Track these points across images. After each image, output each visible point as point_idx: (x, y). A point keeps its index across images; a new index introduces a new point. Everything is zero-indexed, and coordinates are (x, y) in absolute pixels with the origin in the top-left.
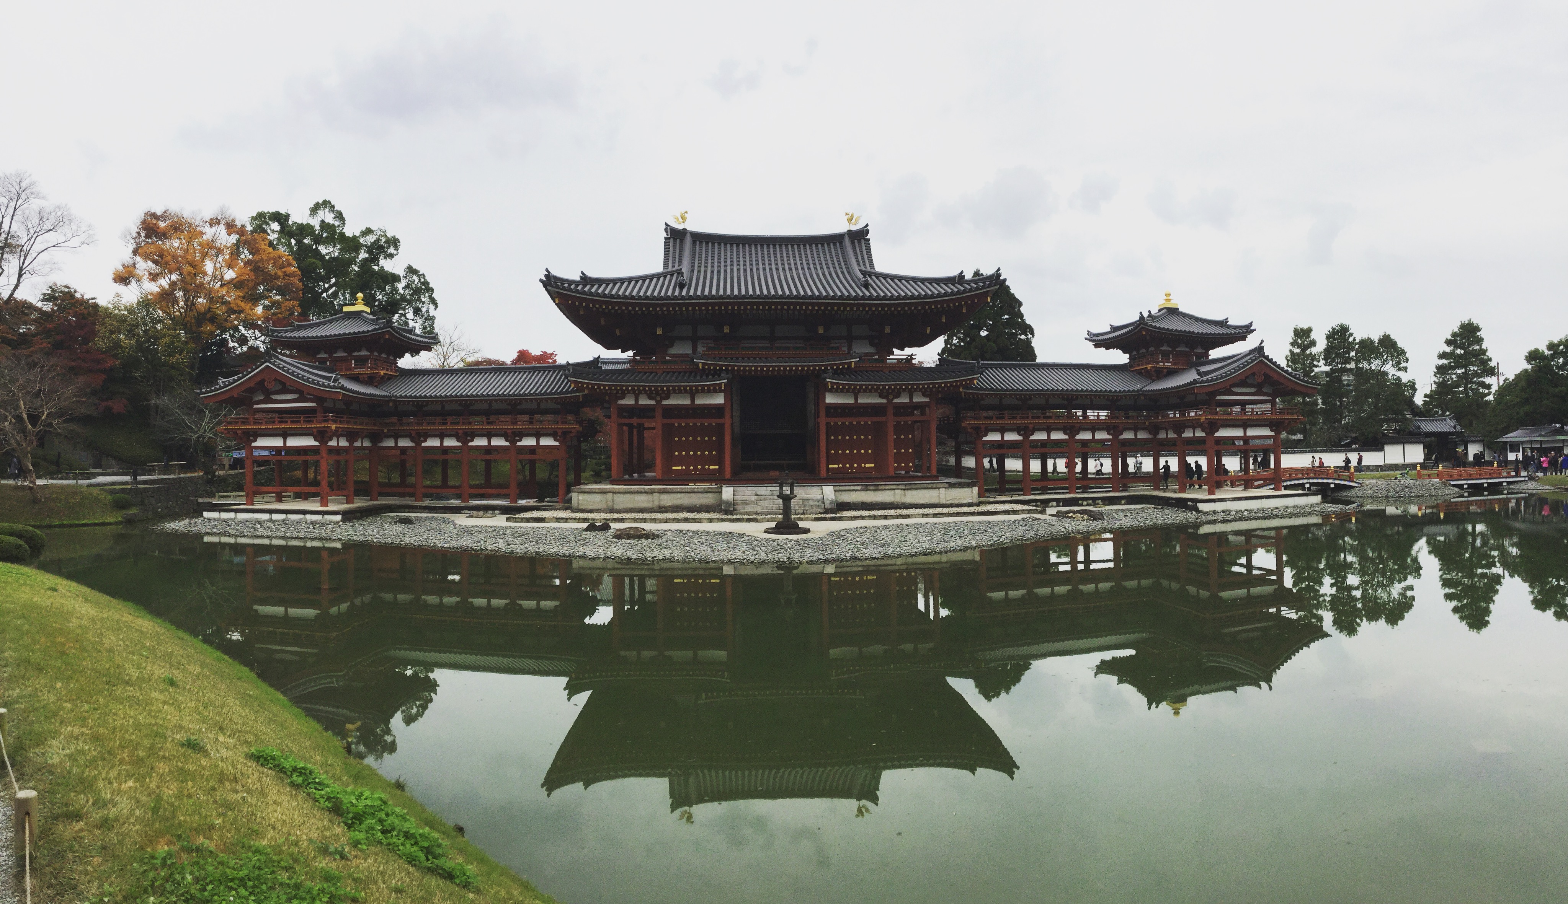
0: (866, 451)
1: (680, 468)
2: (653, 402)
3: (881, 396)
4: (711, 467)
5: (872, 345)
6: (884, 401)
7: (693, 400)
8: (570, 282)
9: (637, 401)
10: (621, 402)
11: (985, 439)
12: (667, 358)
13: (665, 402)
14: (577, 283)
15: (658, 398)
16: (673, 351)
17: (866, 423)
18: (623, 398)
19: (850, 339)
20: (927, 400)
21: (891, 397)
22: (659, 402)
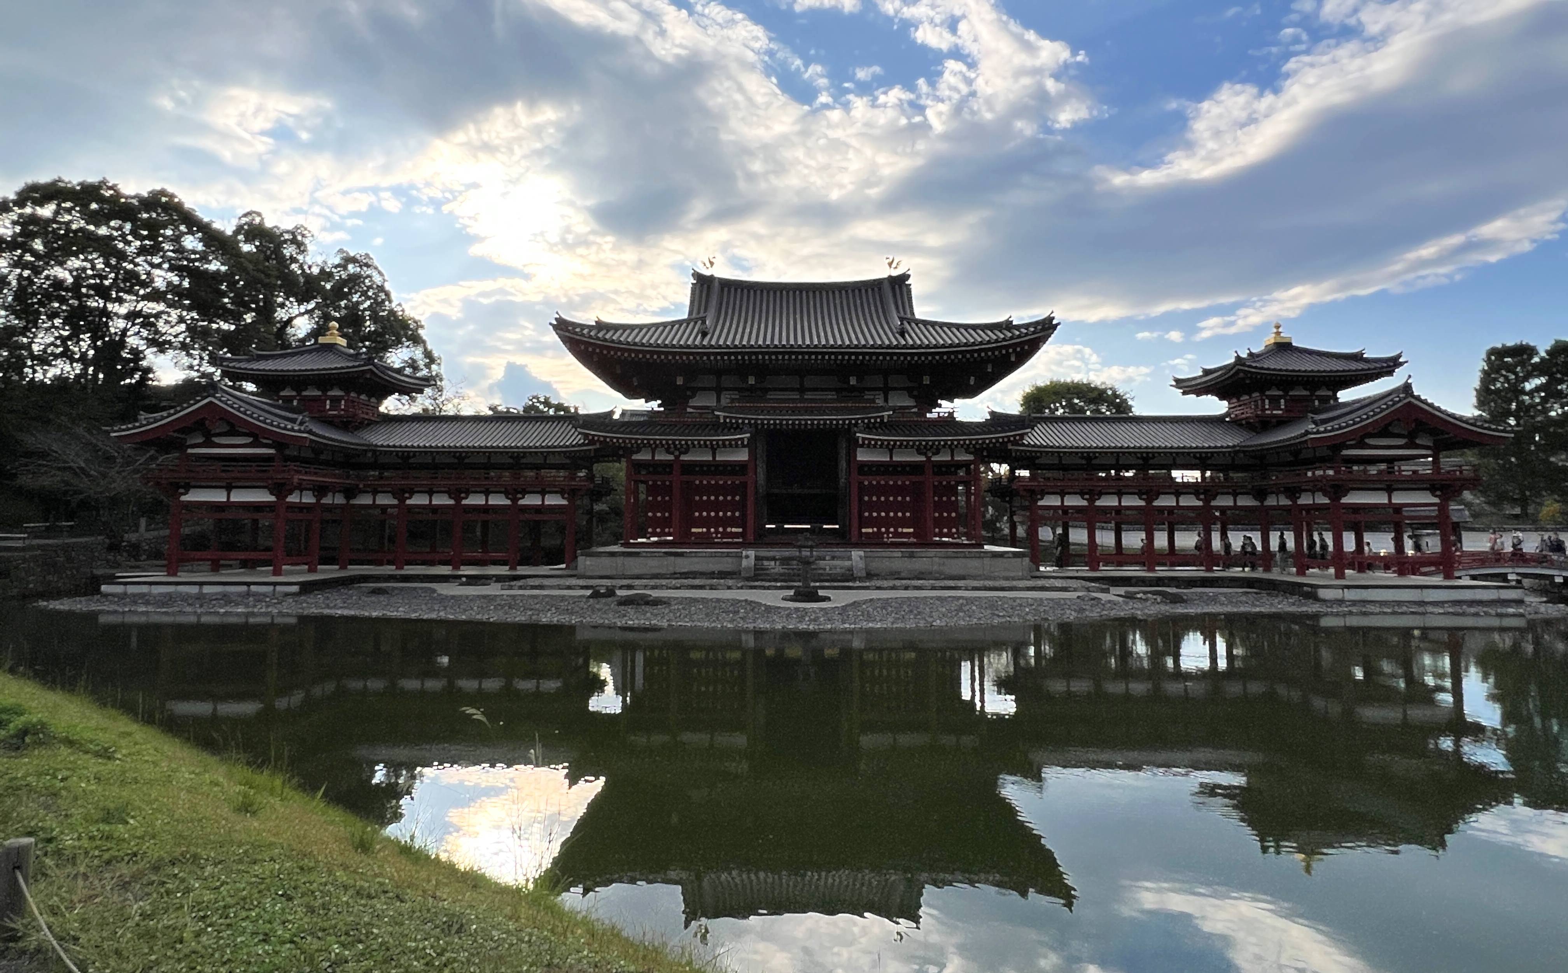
0: (904, 514)
1: (699, 530)
2: (671, 457)
3: (919, 454)
4: (734, 530)
5: (910, 396)
6: (922, 458)
7: (714, 455)
8: (583, 327)
9: (654, 455)
10: (634, 457)
11: (1040, 503)
12: (689, 410)
14: (591, 328)
15: (677, 453)
16: (694, 402)
17: (903, 482)
18: (638, 451)
19: (886, 391)
20: (970, 458)
21: (929, 453)
22: (677, 457)
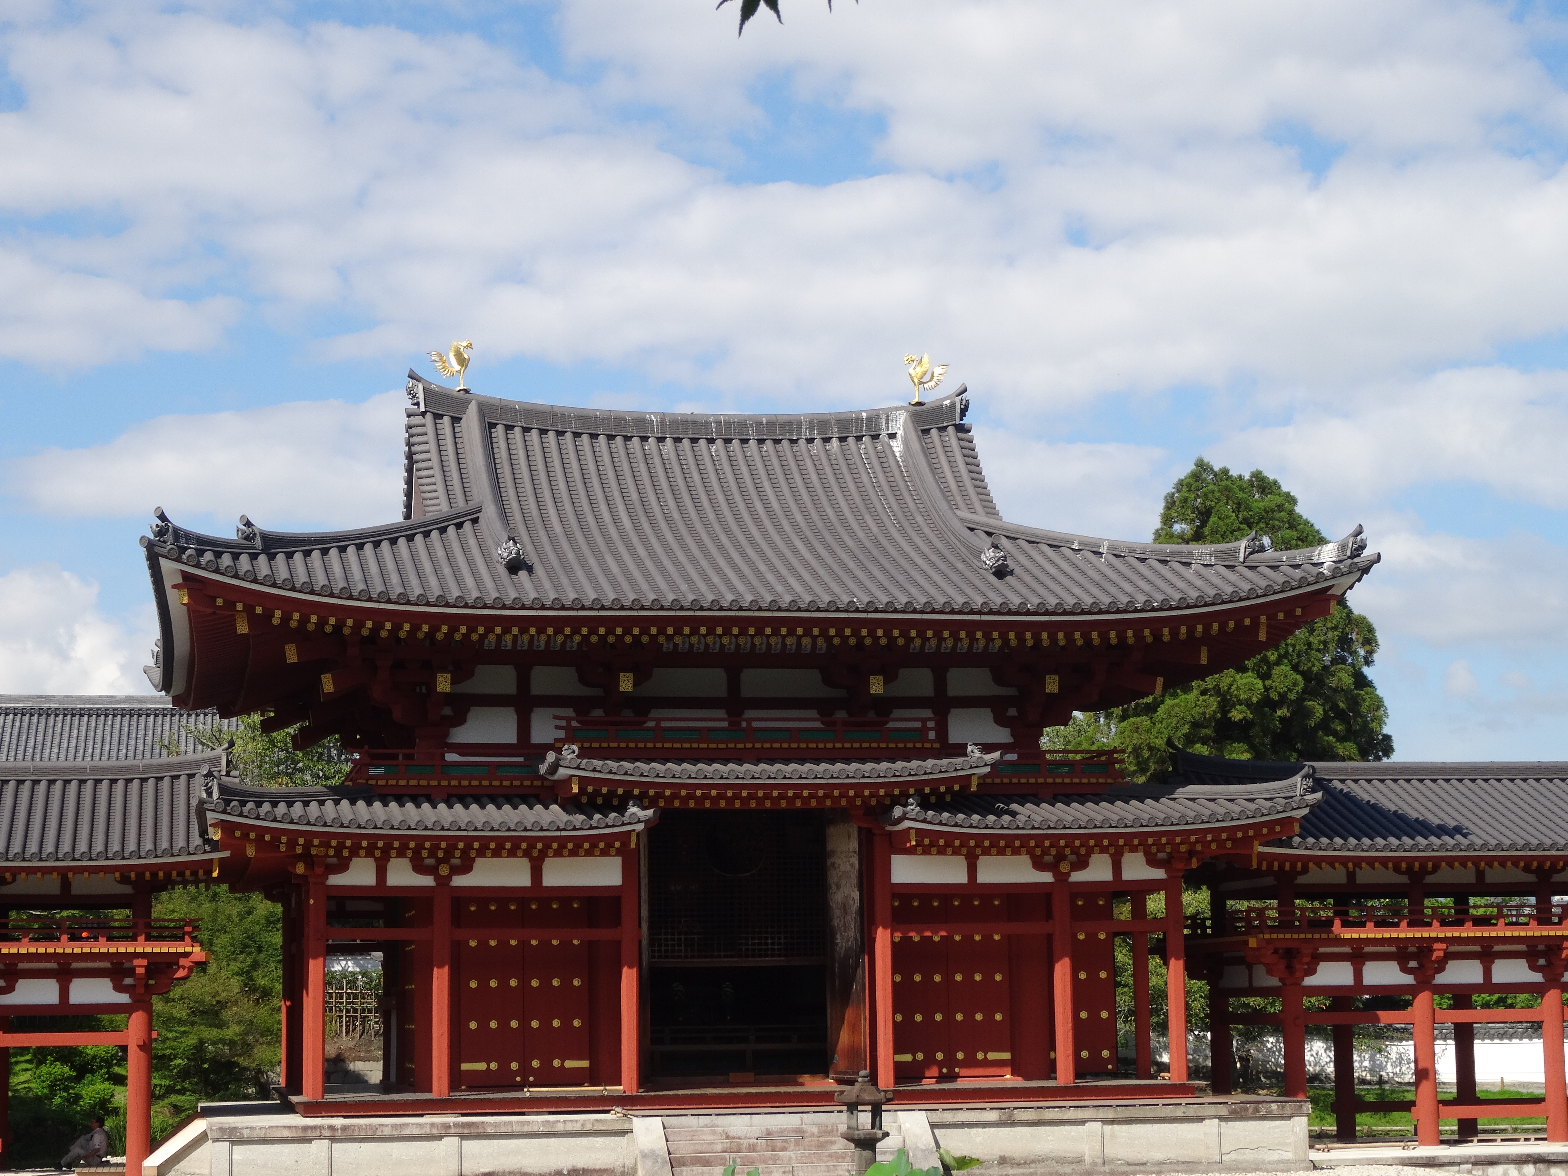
0: (989, 1017)
1: (481, 1066)
2: (427, 881)
3: (1039, 865)
4: (569, 1064)
5: (1000, 720)
6: (1047, 877)
7: (537, 873)
8: (218, 546)
9: (381, 873)
10: (336, 880)
11: (1309, 981)
12: (451, 757)
13: (459, 881)
14: (234, 549)
15: (444, 870)
16: (463, 735)
17: (987, 938)
18: (343, 867)
19: (942, 706)
20: (1159, 874)
21: (1064, 867)
22: (443, 882)
